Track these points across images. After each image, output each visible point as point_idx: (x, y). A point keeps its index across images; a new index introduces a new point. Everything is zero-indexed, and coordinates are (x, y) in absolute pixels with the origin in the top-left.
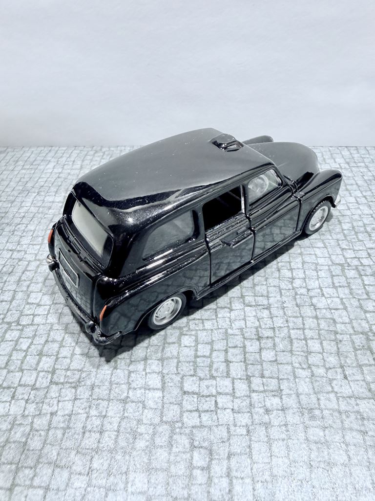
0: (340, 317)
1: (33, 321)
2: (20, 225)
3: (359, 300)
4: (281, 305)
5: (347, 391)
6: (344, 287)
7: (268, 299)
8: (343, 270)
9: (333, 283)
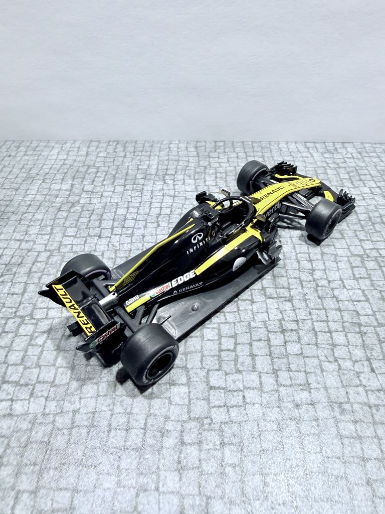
0: (363, 308)
1: (47, 314)
2: (27, 214)
3: (381, 292)
4: (303, 297)
5: (375, 385)
6: (364, 278)
7: (289, 291)
8: (362, 262)
9: (354, 275)
